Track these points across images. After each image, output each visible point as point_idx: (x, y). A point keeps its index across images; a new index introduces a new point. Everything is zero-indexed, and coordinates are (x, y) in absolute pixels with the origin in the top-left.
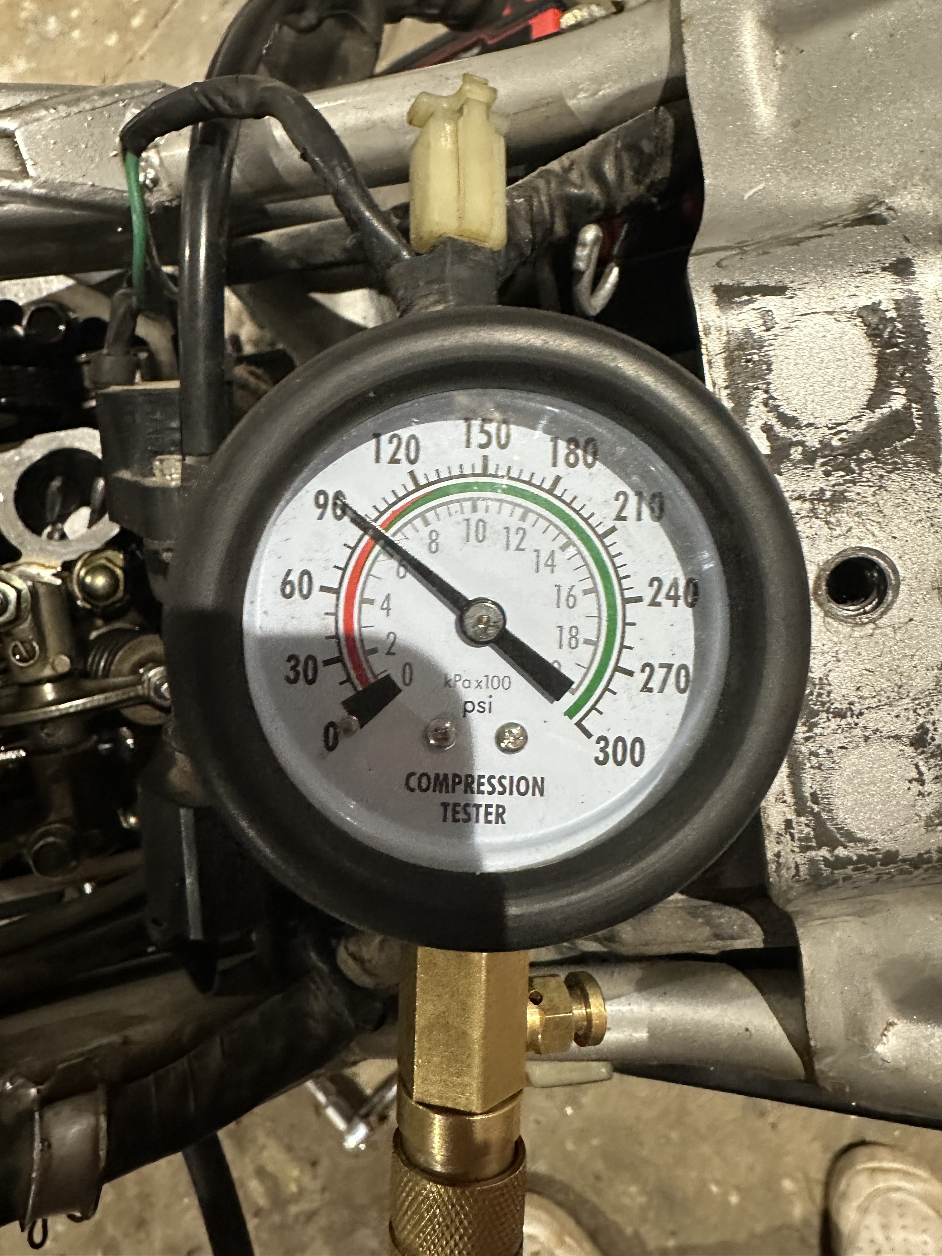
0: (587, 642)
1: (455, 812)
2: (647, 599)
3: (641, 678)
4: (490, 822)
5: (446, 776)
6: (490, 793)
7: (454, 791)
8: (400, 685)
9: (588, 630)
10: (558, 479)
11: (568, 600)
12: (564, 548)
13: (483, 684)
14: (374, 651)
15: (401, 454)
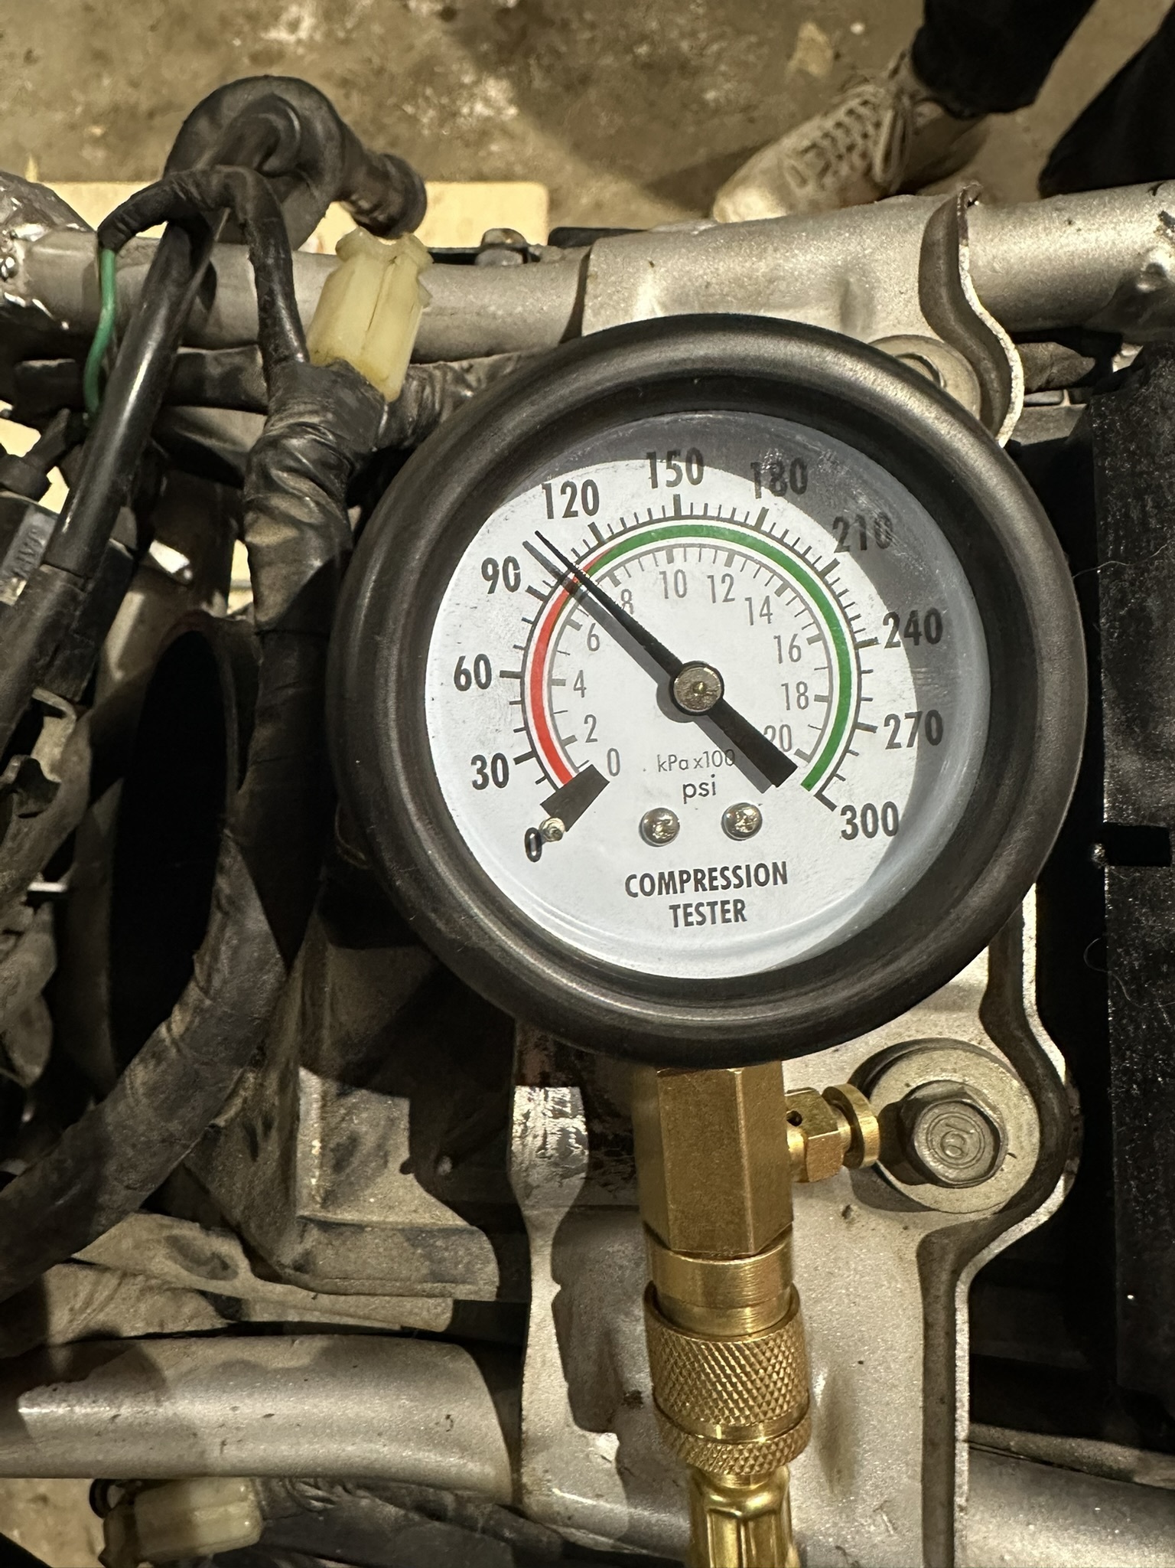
0: (818, 698)
1: (687, 915)
2: (884, 639)
3: (884, 733)
4: (729, 921)
5: (671, 874)
6: (725, 887)
7: (682, 890)
9: (819, 685)
10: (764, 512)
11: (790, 653)
12: (779, 593)
13: (703, 762)
14: (572, 739)
15: (577, 506)
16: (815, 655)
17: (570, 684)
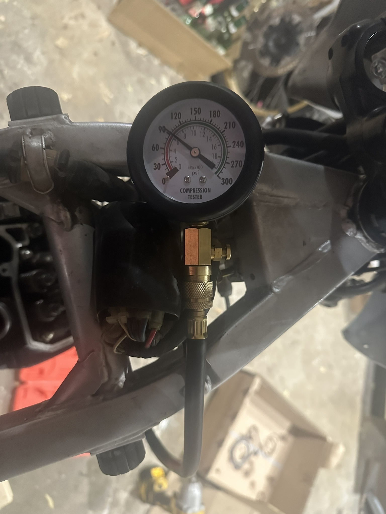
0: (219, 157)
1: (191, 197)
2: (232, 146)
3: (231, 164)
4: (199, 199)
5: (189, 189)
6: (198, 192)
7: (191, 192)
8: (178, 168)
9: (219, 154)
10: (211, 120)
11: (215, 148)
12: (213, 136)
13: (197, 168)
14: (173, 162)
15: (177, 117)
16: (219, 148)
17: (173, 151)
